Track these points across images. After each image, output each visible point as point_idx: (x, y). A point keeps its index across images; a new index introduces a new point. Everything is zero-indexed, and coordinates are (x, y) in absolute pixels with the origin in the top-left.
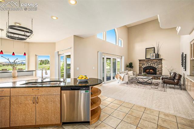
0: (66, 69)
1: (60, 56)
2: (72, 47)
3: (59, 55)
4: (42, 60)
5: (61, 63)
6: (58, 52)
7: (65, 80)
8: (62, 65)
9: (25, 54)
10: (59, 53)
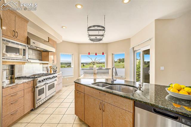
0: (144, 68)
1: (136, 52)
2: (152, 38)
3: (134, 52)
4: (120, 59)
5: (137, 61)
6: (133, 48)
7: (141, 86)
8: (138, 63)
9: (103, 54)
10: (134, 50)
